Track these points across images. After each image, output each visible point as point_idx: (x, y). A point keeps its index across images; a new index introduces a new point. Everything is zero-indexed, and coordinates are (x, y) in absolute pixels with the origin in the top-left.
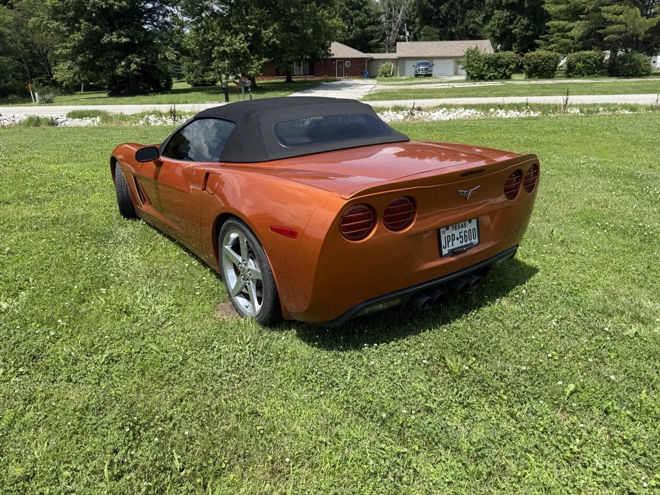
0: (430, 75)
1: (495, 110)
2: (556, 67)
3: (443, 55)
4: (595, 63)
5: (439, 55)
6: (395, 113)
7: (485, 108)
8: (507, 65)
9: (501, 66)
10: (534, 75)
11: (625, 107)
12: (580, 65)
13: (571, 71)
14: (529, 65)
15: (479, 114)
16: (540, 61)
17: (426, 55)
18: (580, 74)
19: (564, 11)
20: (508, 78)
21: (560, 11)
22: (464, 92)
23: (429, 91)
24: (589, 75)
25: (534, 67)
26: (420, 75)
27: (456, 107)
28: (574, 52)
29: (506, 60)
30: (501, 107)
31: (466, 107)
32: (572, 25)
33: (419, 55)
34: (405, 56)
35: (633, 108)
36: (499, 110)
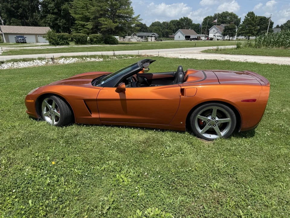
0: (26, 42)
1: (85, 58)
2: (86, 40)
3: (29, 33)
4: (100, 39)
5: (26, 33)
6: (40, 61)
7: (82, 57)
8: (67, 39)
9: (64, 39)
10: (79, 43)
11: (130, 56)
12: (95, 39)
13: (92, 42)
14: (76, 39)
15: (80, 60)
16: (80, 37)
17: (19, 33)
18: (96, 43)
19: (81, 18)
20: (68, 44)
21: (80, 17)
22: (56, 50)
23: (34, 50)
24: (99, 43)
25: (78, 40)
26: (20, 42)
27: (69, 57)
28: (91, 34)
29: (66, 36)
30: (87, 57)
31: (74, 57)
32: (87, 23)
33: (16, 32)
34: (7, 32)
35: (132, 56)
36: (87, 58)
